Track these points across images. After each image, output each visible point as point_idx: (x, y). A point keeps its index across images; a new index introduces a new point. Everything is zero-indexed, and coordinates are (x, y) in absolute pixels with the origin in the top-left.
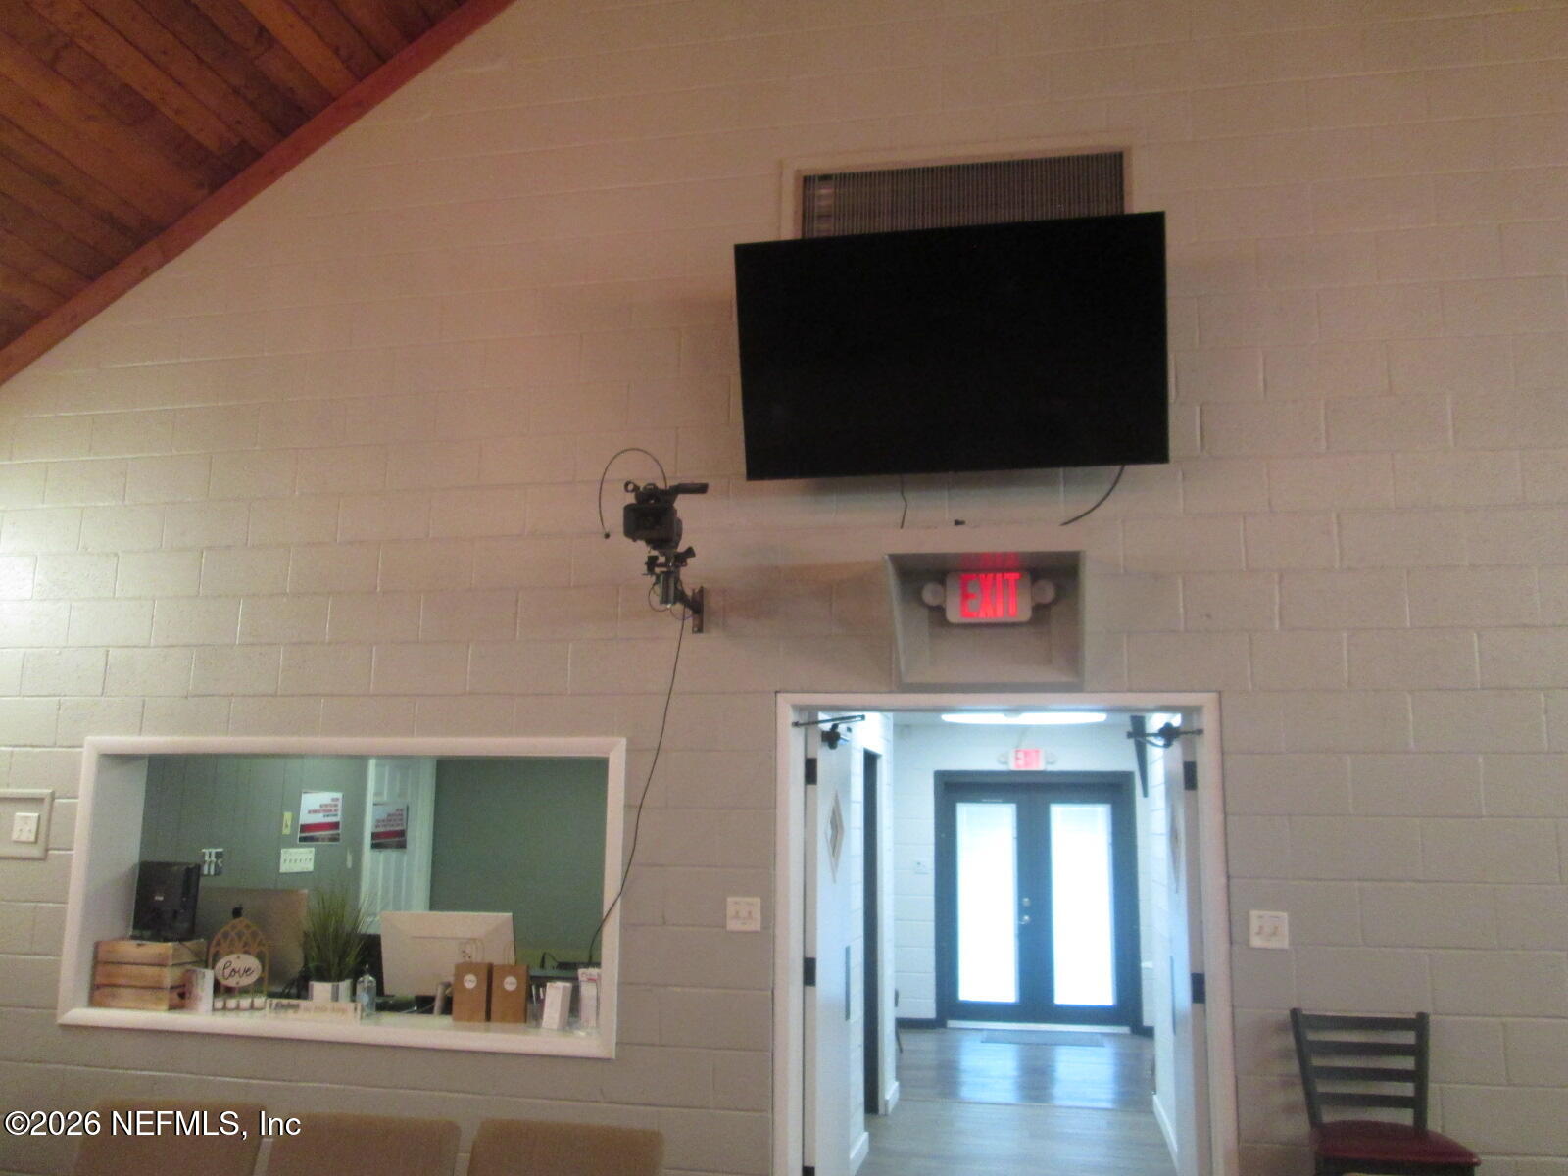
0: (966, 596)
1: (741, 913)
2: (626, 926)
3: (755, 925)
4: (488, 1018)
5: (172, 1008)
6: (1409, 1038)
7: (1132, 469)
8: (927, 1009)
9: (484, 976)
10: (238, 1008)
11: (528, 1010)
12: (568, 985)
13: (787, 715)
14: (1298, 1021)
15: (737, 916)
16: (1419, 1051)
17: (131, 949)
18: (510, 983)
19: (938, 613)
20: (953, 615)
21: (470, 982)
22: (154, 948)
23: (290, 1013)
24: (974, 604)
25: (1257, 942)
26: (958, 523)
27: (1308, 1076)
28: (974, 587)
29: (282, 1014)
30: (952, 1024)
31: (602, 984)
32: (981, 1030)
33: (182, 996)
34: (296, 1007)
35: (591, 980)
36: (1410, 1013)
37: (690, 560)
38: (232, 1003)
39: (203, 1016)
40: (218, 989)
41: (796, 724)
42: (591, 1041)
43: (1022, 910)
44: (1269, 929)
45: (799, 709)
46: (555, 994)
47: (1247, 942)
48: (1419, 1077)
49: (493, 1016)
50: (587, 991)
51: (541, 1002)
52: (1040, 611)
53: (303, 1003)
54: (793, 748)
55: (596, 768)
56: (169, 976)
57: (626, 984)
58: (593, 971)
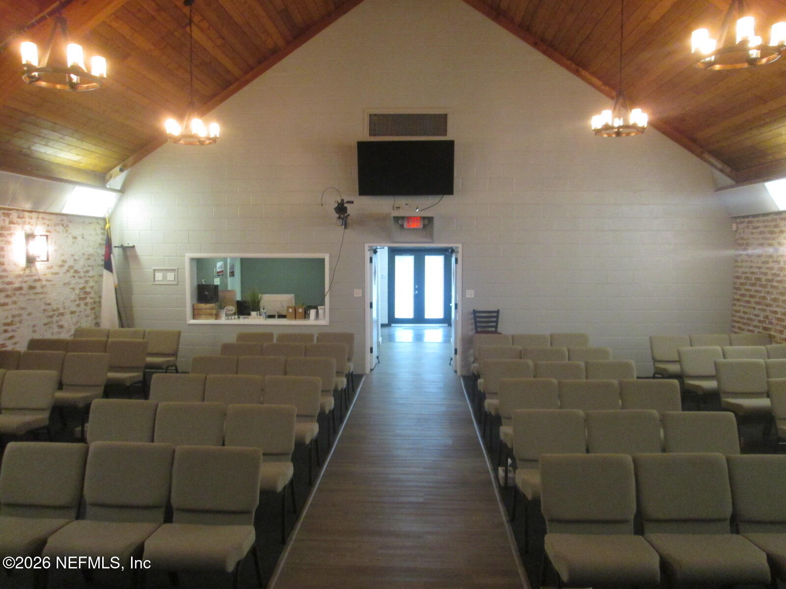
0: (408, 222)
1: (357, 293)
2: (330, 296)
3: (361, 295)
4: (295, 318)
5: (216, 319)
6: (495, 314)
7: (445, 196)
8: (386, 321)
9: (294, 309)
10: (231, 319)
11: (306, 315)
12: (316, 310)
13: (367, 248)
14: (475, 312)
15: (356, 293)
16: (497, 317)
17: (203, 306)
18: (300, 310)
19: (402, 226)
20: (405, 226)
21: (290, 310)
22: (209, 306)
23: (247, 319)
24: (410, 224)
25: (467, 296)
26: (407, 204)
27: (476, 322)
28: (410, 220)
29: (244, 319)
30: (393, 325)
31: (325, 310)
32: (402, 326)
33: (217, 316)
34: (248, 318)
35: (321, 309)
36: (496, 309)
37: (349, 217)
38: (230, 318)
39: (223, 320)
40: (226, 315)
41: (369, 250)
42: (323, 322)
43: (415, 289)
44: (470, 294)
45: (369, 247)
46: (313, 312)
47: (465, 296)
48: (497, 322)
49: (297, 317)
50: (321, 311)
51: (309, 315)
52: (425, 226)
53: (250, 317)
54: (368, 254)
55: (322, 261)
56: (214, 312)
57: (331, 309)
58: (322, 307)
